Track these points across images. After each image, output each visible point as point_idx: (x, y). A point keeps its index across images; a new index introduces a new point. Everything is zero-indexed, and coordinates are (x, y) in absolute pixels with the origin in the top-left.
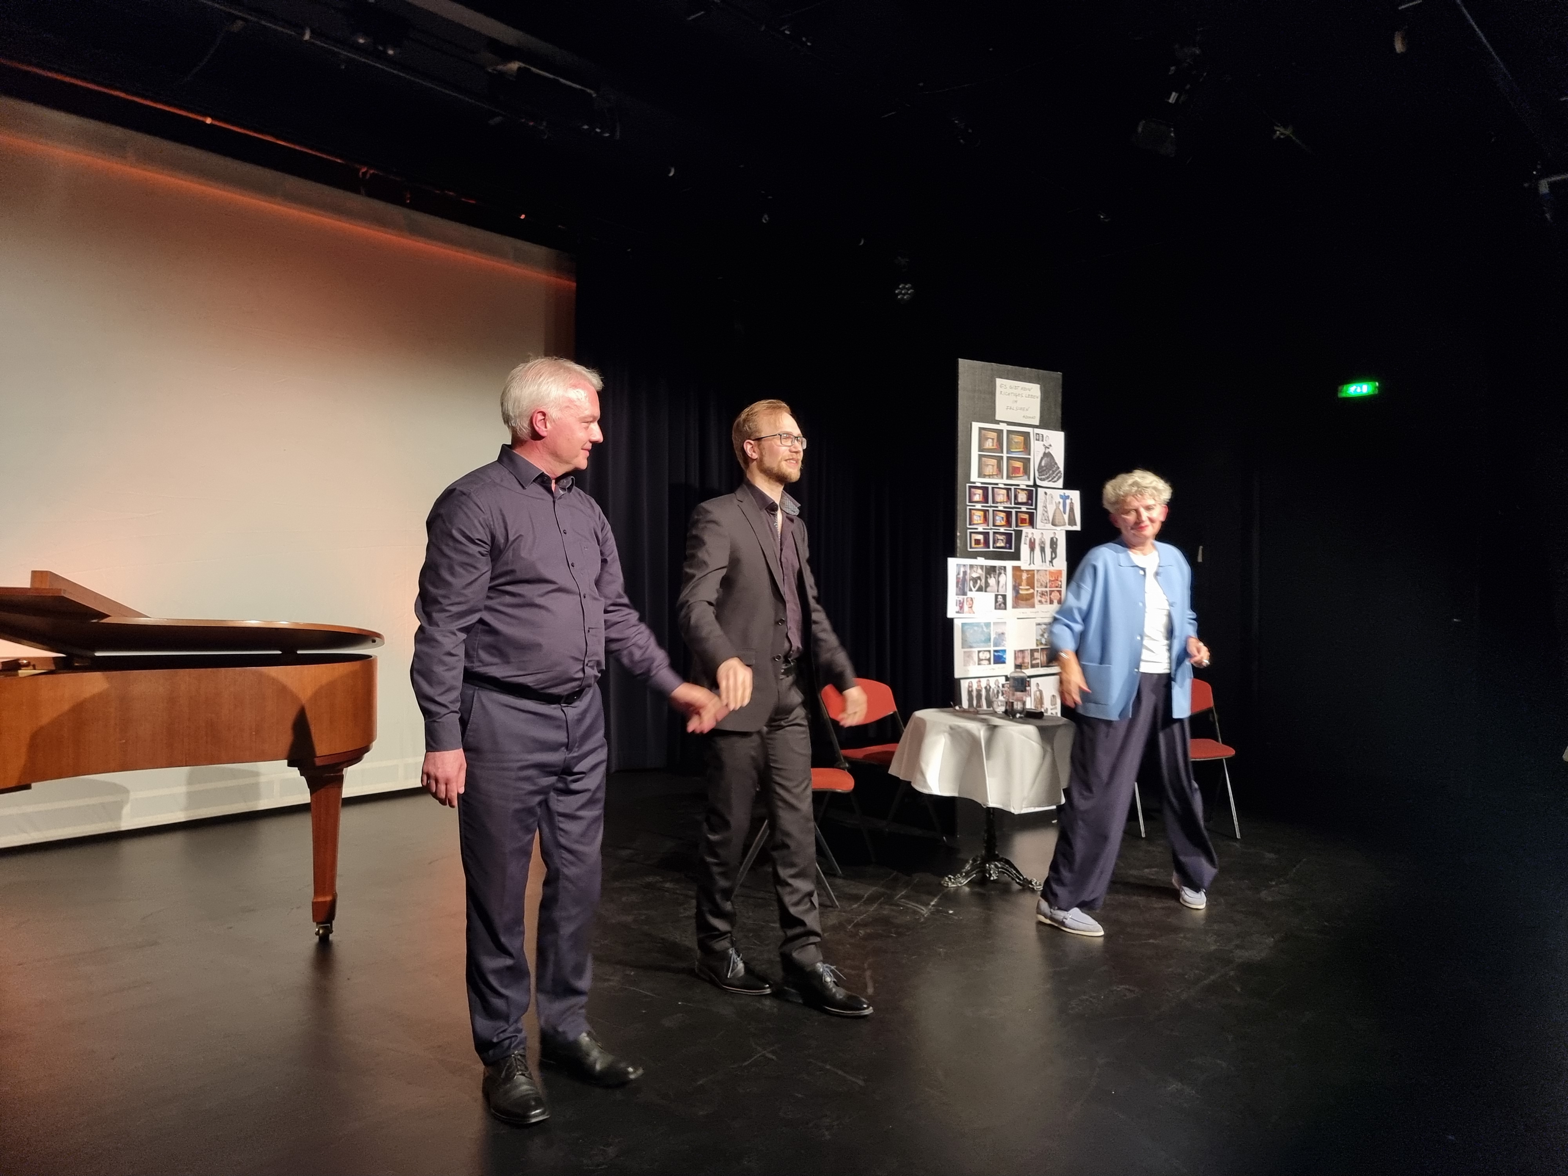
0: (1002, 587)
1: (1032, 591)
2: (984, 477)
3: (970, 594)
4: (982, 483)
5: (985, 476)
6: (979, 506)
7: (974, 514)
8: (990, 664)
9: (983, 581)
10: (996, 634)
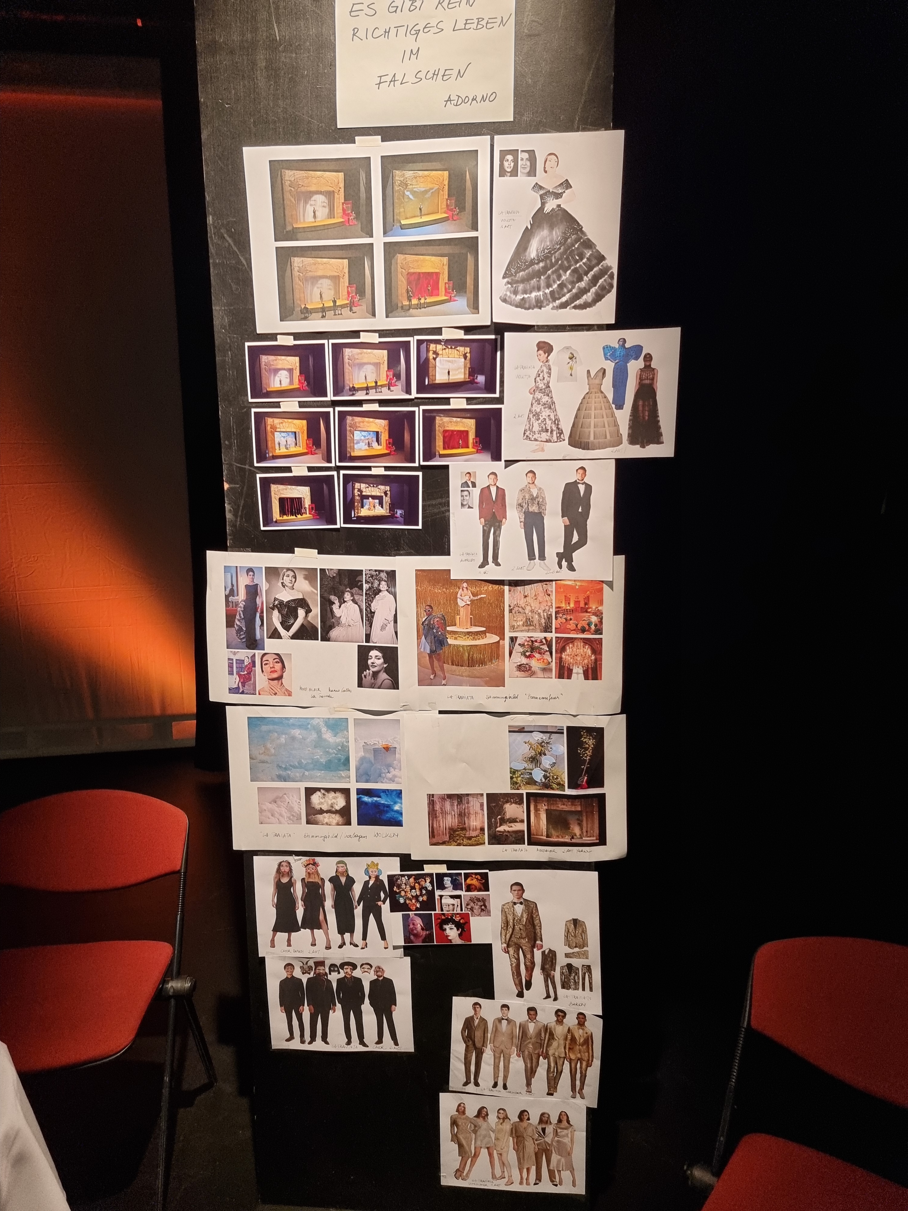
0: (383, 628)
1: (492, 638)
2: (305, 318)
3: (271, 646)
4: (297, 336)
5: (306, 314)
6: (290, 405)
7: (274, 428)
8: (348, 823)
9: (316, 610)
10: (365, 750)
